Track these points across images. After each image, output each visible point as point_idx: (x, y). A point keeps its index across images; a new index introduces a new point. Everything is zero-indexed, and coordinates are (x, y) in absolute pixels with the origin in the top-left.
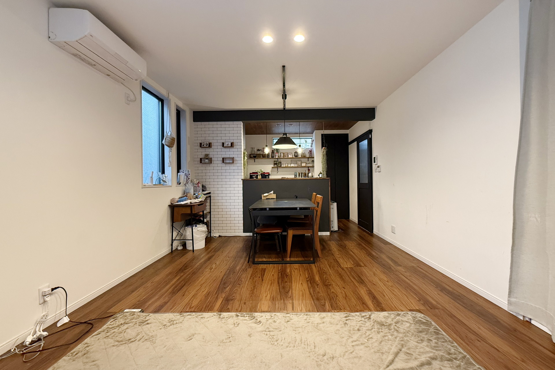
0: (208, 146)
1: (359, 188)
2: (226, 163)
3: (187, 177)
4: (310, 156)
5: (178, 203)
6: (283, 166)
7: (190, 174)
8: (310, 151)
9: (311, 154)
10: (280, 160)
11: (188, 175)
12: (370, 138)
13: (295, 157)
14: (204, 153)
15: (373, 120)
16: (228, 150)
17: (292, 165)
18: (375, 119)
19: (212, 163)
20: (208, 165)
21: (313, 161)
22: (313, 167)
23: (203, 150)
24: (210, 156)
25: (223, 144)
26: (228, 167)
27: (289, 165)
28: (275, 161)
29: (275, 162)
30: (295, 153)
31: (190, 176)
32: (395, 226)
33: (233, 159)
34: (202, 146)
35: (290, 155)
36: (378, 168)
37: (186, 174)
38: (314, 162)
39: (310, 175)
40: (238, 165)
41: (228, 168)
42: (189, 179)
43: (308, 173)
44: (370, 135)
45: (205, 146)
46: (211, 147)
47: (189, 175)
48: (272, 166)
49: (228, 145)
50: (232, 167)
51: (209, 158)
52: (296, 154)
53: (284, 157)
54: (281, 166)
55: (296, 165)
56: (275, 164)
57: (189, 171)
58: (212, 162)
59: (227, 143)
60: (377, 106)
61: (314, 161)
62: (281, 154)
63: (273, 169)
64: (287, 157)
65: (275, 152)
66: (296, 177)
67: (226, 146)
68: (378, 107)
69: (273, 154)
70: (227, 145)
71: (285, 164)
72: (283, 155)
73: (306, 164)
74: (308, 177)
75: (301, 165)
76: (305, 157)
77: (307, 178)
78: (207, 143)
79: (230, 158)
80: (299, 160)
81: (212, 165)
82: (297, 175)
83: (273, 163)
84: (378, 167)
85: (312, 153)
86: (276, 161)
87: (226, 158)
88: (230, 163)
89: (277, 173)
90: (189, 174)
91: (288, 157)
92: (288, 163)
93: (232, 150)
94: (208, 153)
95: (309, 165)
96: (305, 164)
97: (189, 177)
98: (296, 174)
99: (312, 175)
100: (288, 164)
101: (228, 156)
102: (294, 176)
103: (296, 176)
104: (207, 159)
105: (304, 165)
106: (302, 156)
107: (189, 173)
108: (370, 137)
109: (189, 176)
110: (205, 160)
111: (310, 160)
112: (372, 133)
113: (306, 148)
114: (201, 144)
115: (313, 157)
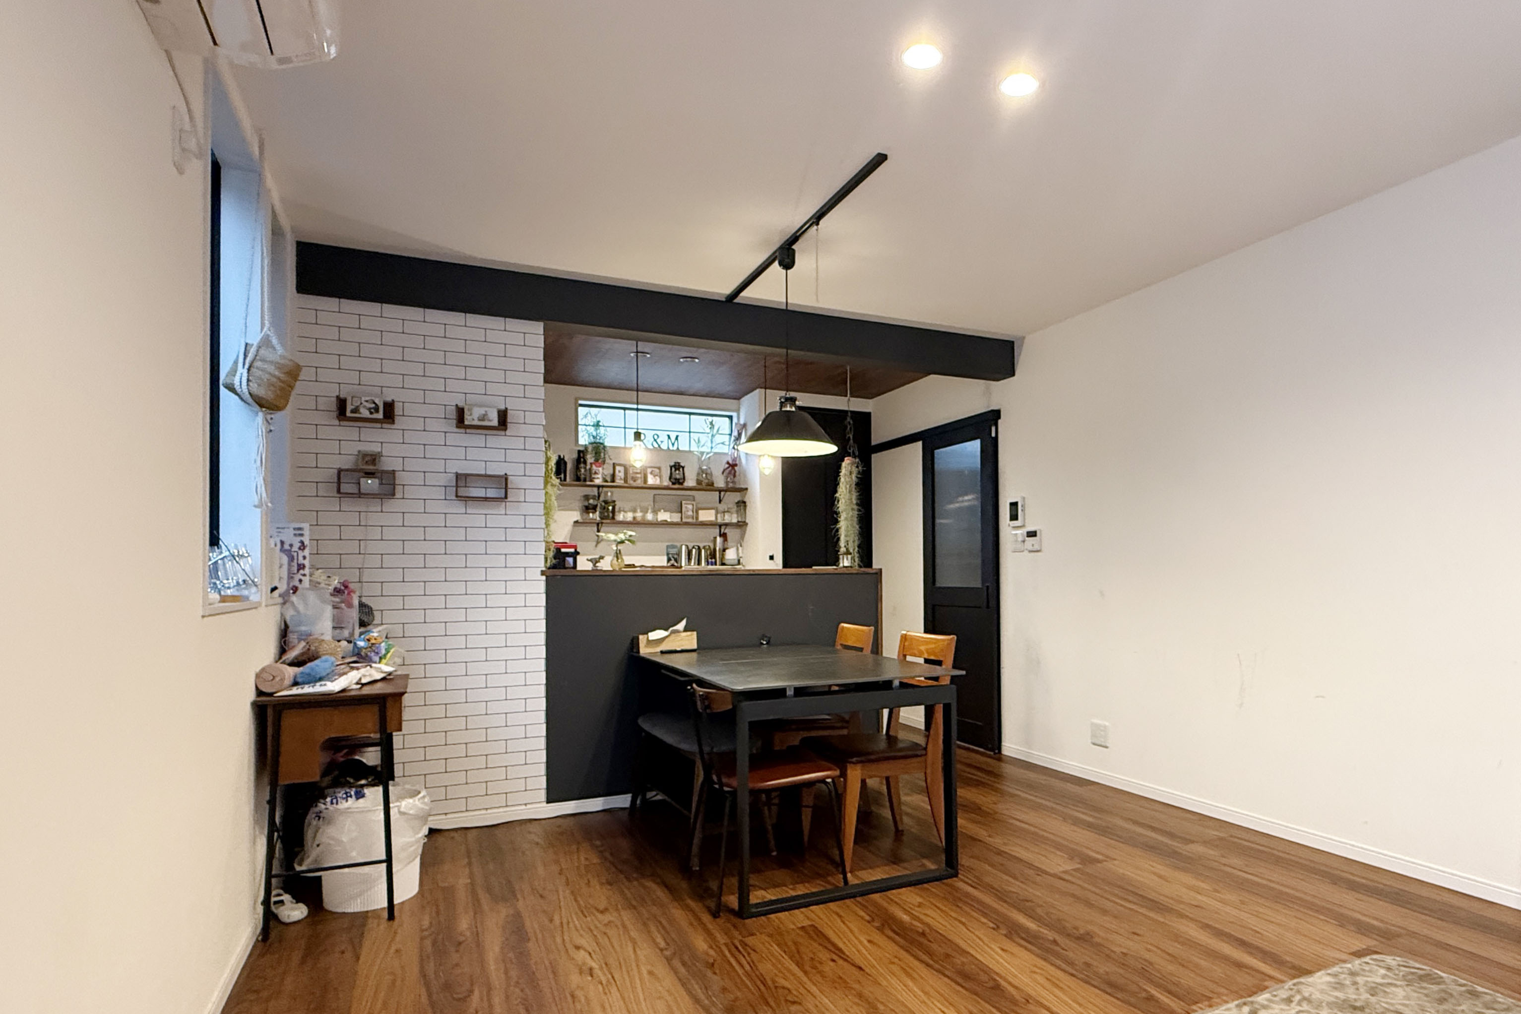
0: (380, 415)
1: (934, 606)
2: (467, 499)
3: (291, 559)
4: (731, 485)
5: (295, 691)
6: (620, 517)
7: (307, 542)
8: (728, 463)
9: (735, 476)
10: (609, 494)
11: (295, 548)
12: (993, 438)
13: (673, 484)
14: (353, 448)
15: (1004, 378)
16: (477, 439)
17: (663, 516)
18: (1012, 378)
19: (394, 494)
20: (375, 506)
21: (742, 505)
22: (742, 525)
23: (348, 432)
24: (387, 464)
25: (460, 413)
26: (476, 516)
27: (650, 517)
28: (587, 497)
29: (591, 501)
30: (671, 467)
31: (307, 552)
32: (1107, 724)
33: (504, 481)
34: (348, 414)
35: (651, 473)
36: (1027, 539)
37: (282, 543)
38: (745, 506)
39: (731, 555)
40: (525, 508)
41: (480, 521)
42: (301, 567)
43: (724, 550)
44: (993, 429)
45: (365, 413)
46: (393, 422)
47: (303, 547)
48: (576, 516)
49: (483, 418)
50: (497, 516)
51: (383, 472)
52: (678, 475)
53: (626, 480)
54: (613, 518)
55: (676, 518)
56: (588, 509)
57: (300, 529)
58: (399, 489)
59: (477, 412)
60: (1024, 338)
61: (744, 502)
62: (618, 468)
63: (577, 528)
64: (639, 483)
65: (590, 459)
66: (673, 562)
67: (476, 423)
68: (1026, 341)
69: (582, 465)
70: (479, 420)
71: (634, 511)
72: (622, 475)
73: (717, 513)
74: (723, 564)
75: (697, 518)
76: (712, 484)
77: (718, 567)
78: (377, 401)
79: (486, 476)
80: (687, 498)
81: (392, 505)
82: (679, 554)
83: (578, 504)
84: (1032, 534)
85: (737, 474)
86: (594, 498)
87: (467, 476)
88: (486, 499)
89: (595, 543)
90: (302, 542)
91: (645, 481)
92: (643, 504)
93: (497, 440)
94: (375, 448)
95: (728, 518)
96: (713, 512)
97: (301, 561)
98: (674, 551)
99: (738, 555)
100: (645, 511)
101: (478, 468)
102: (665, 558)
103: (676, 560)
104: (370, 474)
105: (707, 516)
106: (699, 482)
107: (299, 539)
108: (993, 435)
109: (301, 554)
110: (363, 480)
111: (731, 498)
112: (1000, 421)
113: (715, 453)
114: (342, 404)
115: (743, 486)
